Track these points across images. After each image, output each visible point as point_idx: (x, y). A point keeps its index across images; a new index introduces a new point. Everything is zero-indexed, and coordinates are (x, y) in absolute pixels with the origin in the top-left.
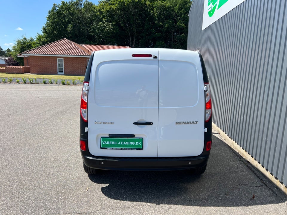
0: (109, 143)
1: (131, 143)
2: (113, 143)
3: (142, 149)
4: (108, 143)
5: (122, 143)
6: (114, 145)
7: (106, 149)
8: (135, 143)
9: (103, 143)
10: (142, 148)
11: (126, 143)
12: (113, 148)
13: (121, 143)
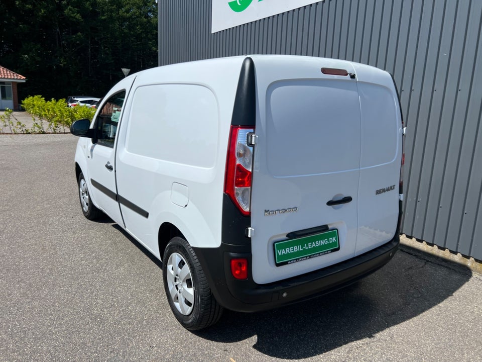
0: (290, 251)
1: (322, 242)
2: (296, 249)
3: (338, 249)
4: (288, 251)
5: (309, 245)
6: (299, 253)
7: (286, 263)
8: (329, 241)
9: (280, 254)
10: (338, 247)
11: (316, 244)
12: (297, 260)
13: (307, 246)
